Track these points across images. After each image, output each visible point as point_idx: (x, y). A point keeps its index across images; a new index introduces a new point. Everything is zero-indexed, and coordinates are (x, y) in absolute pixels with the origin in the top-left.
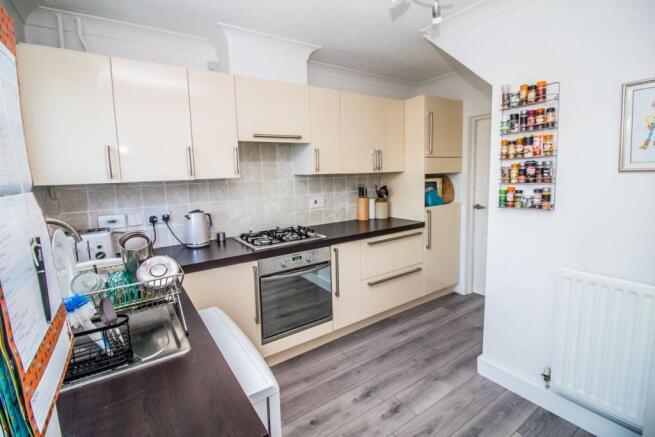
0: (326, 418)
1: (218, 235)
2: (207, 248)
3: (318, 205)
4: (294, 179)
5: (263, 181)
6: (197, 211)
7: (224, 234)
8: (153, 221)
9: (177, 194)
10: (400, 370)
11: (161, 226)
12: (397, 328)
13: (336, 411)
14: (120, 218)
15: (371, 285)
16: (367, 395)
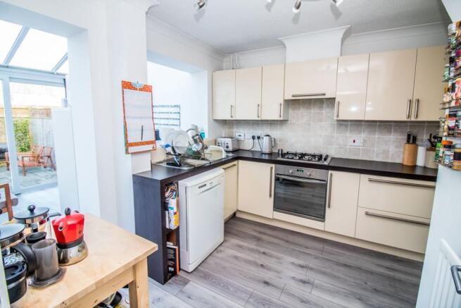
0: (271, 256)
1: (279, 150)
2: (270, 154)
3: (355, 144)
4: (336, 123)
5: (312, 123)
6: (268, 136)
7: (282, 150)
8: (253, 138)
9: (265, 127)
10: (343, 277)
11: (256, 140)
12: (388, 264)
13: (279, 258)
14: (242, 135)
15: (367, 214)
16: (302, 267)
